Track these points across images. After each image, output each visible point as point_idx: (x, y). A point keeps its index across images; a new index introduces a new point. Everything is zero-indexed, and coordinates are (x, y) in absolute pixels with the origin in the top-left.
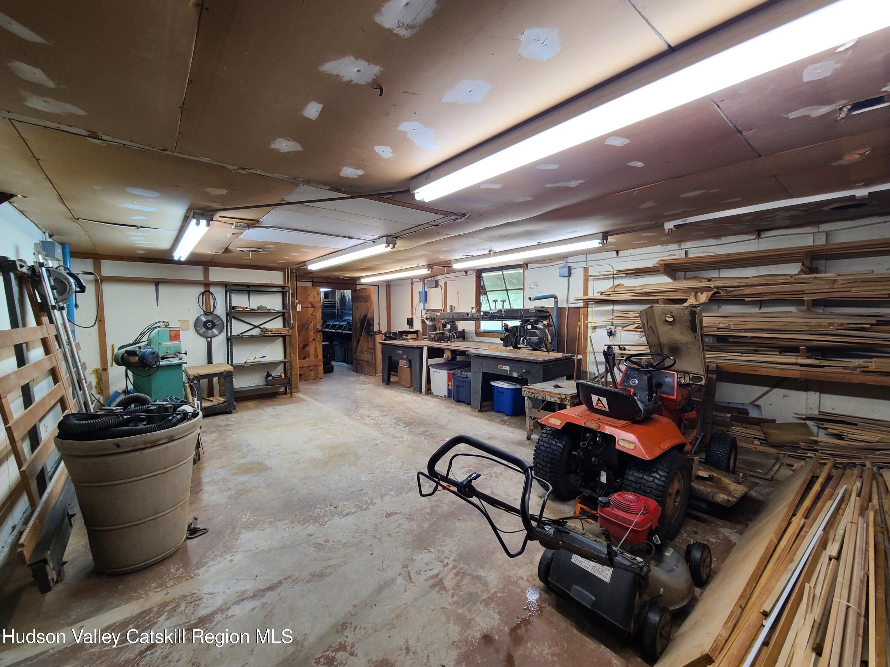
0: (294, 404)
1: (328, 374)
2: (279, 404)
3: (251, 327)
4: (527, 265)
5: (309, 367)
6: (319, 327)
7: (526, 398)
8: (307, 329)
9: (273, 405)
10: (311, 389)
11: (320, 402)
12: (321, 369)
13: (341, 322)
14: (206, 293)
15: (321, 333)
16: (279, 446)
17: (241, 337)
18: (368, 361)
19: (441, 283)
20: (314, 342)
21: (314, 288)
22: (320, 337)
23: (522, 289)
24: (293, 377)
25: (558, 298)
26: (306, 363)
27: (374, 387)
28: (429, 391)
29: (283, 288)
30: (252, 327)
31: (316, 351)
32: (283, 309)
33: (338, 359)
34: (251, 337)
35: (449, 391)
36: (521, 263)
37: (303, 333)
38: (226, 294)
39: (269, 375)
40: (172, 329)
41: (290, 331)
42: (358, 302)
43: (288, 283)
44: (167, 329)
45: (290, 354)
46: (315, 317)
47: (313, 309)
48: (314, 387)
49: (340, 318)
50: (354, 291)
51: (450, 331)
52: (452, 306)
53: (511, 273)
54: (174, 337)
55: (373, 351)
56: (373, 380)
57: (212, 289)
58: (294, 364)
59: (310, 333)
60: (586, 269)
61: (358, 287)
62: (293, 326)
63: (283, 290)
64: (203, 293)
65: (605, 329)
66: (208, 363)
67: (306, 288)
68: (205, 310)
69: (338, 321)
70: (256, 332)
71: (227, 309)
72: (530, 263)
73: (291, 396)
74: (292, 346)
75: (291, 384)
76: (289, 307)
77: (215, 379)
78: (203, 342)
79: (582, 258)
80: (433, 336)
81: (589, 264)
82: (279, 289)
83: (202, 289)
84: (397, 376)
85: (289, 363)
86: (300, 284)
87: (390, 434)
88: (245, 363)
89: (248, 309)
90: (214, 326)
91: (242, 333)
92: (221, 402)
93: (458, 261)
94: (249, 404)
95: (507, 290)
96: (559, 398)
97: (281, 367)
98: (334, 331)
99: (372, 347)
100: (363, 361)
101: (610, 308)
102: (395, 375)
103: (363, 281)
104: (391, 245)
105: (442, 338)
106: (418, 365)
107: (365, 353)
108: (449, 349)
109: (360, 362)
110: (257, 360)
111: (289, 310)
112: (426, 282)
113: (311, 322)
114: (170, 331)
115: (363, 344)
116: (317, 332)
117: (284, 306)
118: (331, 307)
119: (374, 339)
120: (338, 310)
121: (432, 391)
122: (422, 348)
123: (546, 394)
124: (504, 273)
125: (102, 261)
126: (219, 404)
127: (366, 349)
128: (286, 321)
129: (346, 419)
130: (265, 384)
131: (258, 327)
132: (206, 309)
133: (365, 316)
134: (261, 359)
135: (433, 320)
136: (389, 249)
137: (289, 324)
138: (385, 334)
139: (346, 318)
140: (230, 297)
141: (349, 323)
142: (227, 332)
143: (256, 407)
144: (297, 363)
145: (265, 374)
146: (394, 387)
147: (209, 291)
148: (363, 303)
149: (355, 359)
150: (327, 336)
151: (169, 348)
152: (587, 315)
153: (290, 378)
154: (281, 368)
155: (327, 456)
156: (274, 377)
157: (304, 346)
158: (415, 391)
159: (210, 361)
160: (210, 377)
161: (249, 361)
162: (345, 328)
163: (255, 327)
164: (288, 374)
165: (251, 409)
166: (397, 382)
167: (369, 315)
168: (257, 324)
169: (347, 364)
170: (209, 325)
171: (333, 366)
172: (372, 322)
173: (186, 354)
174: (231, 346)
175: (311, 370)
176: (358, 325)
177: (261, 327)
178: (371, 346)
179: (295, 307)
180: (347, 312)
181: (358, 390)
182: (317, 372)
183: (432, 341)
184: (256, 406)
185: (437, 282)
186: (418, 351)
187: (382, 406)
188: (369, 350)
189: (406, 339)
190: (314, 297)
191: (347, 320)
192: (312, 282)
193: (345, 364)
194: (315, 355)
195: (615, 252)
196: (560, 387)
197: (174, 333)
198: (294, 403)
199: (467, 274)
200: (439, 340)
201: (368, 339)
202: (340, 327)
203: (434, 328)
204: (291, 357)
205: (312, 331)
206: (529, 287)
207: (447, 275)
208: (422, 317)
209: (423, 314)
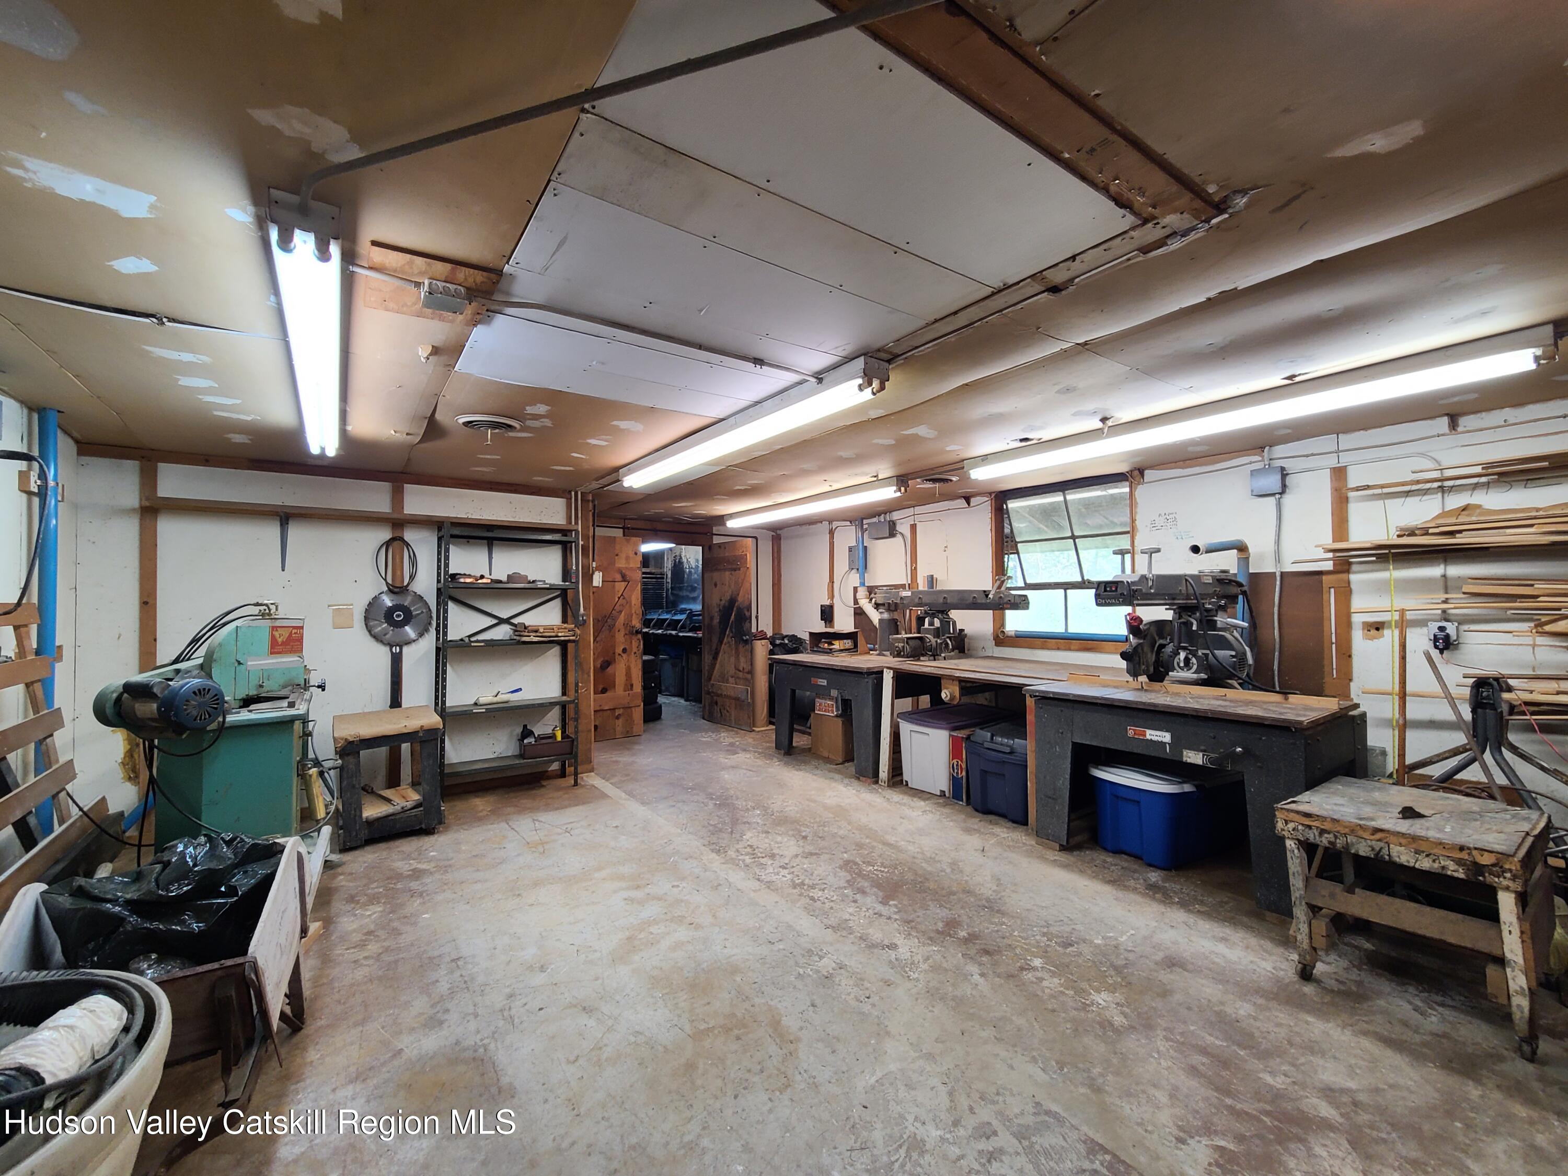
0: (580, 808)
1: (651, 725)
2: (548, 808)
3: (490, 621)
4: (1141, 472)
5: (614, 709)
6: (637, 623)
7: (1290, 844)
8: (611, 628)
9: (532, 810)
10: (617, 762)
11: (643, 803)
12: (638, 714)
13: (675, 614)
14: (396, 543)
15: (640, 636)
16: (542, 969)
17: (468, 646)
18: (737, 699)
19: (903, 528)
20: (624, 656)
21: (628, 541)
22: (637, 644)
23: (1127, 532)
24: (582, 737)
25: (1250, 550)
26: (607, 701)
27: (759, 762)
28: (897, 777)
29: (565, 532)
30: (495, 621)
31: (628, 675)
32: (564, 580)
33: (667, 690)
34: (491, 643)
35: (955, 782)
36: (1123, 468)
37: (602, 636)
38: (439, 546)
39: (527, 733)
40: (278, 623)
41: (578, 632)
42: (717, 570)
43: (576, 523)
44: (267, 623)
45: (577, 685)
46: (629, 602)
47: (624, 584)
48: (624, 758)
49: (672, 606)
50: (708, 549)
51: (937, 633)
52: (932, 576)
53: (1089, 498)
54: (283, 643)
55: (749, 676)
56: (750, 740)
57: (410, 535)
58: (583, 707)
59: (617, 635)
60: (1339, 473)
61: (716, 540)
62: (584, 621)
63: (564, 539)
64: (388, 544)
65: (1425, 630)
66: (392, 706)
67: (612, 540)
68: (390, 581)
69: (668, 612)
70: (502, 633)
71: (439, 581)
72: (1151, 467)
73: (576, 784)
74: (579, 665)
75: (576, 753)
76: (577, 577)
77: (405, 747)
78: (382, 655)
79: (1326, 443)
80: (901, 645)
81: (1345, 459)
82: (557, 537)
83: (385, 534)
84: (809, 734)
85: (572, 706)
86: (600, 532)
87: (851, 931)
88: (476, 704)
89: (484, 581)
90: (408, 618)
91: (470, 636)
92: (409, 805)
93: (985, 459)
94: (480, 803)
95: (1073, 537)
96: (1459, 862)
97: (555, 712)
98: (660, 631)
99: (748, 668)
100: (727, 697)
101: (1435, 571)
102: (804, 733)
103: (731, 524)
104: (876, 384)
105: (919, 650)
106: (869, 712)
107: (731, 680)
108: (952, 678)
109: (719, 700)
110: (501, 698)
111: (577, 582)
112: (865, 527)
113: (621, 612)
114: (274, 628)
115: (727, 661)
116: (631, 633)
117: (566, 573)
118: (653, 584)
119: (752, 651)
120: (667, 590)
121: (906, 777)
122: (879, 674)
123: (1392, 839)
124: (1069, 497)
125: (161, 466)
126: (404, 810)
127: (732, 671)
128: (568, 611)
129: (715, 861)
130: (517, 752)
131: (507, 621)
132: (393, 580)
133: (733, 601)
134: (510, 695)
135: (891, 607)
136: (867, 394)
137: (576, 615)
138: (772, 641)
139: (683, 606)
140: (447, 550)
141: (691, 614)
142: (438, 632)
143: (496, 813)
144: (590, 701)
145: (519, 730)
146: (805, 762)
147: (402, 539)
148: (727, 573)
149: (708, 693)
150: (651, 644)
151: (267, 674)
152: (1345, 593)
153: (573, 741)
154: (554, 716)
155: (687, 1028)
156: (541, 738)
157: (605, 665)
158: (860, 775)
159: (396, 702)
160: (392, 741)
161: (483, 700)
162: (683, 628)
163: (501, 621)
164: (570, 730)
165: (480, 819)
166: (810, 749)
167: (740, 599)
168: (504, 615)
169: (686, 701)
170: (399, 616)
171: (660, 706)
172: (747, 614)
173: (322, 687)
174: (445, 665)
175: (617, 718)
176: (716, 621)
177: (515, 621)
178: (743, 664)
179: (588, 577)
180: (685, 593)
181: (723, 769)
182: (630, 721)
183: (899, 655)
184: (493, 812)
185: (892, 526)
186: (870, 681)
187: (796, 821)
188: (741, 674)
189: (830, 652)
190: (627, 558)
191: (685, 610)
192: (623, 528)
193: (682, 701)
194: (626, 685)
195: (1445, 420)
196: (1420, 816)
197: (286, 633)
198: (584, 803)
199: (969, 504)
200: (916, 655)
201: (737, 649)
202: (674, 624)
203: (893, 626)
204: (577, 691)
205: (622, 633)
206: (1149, 526)
207: (918, 510)
208: (856, 601)
209: (858, 596)
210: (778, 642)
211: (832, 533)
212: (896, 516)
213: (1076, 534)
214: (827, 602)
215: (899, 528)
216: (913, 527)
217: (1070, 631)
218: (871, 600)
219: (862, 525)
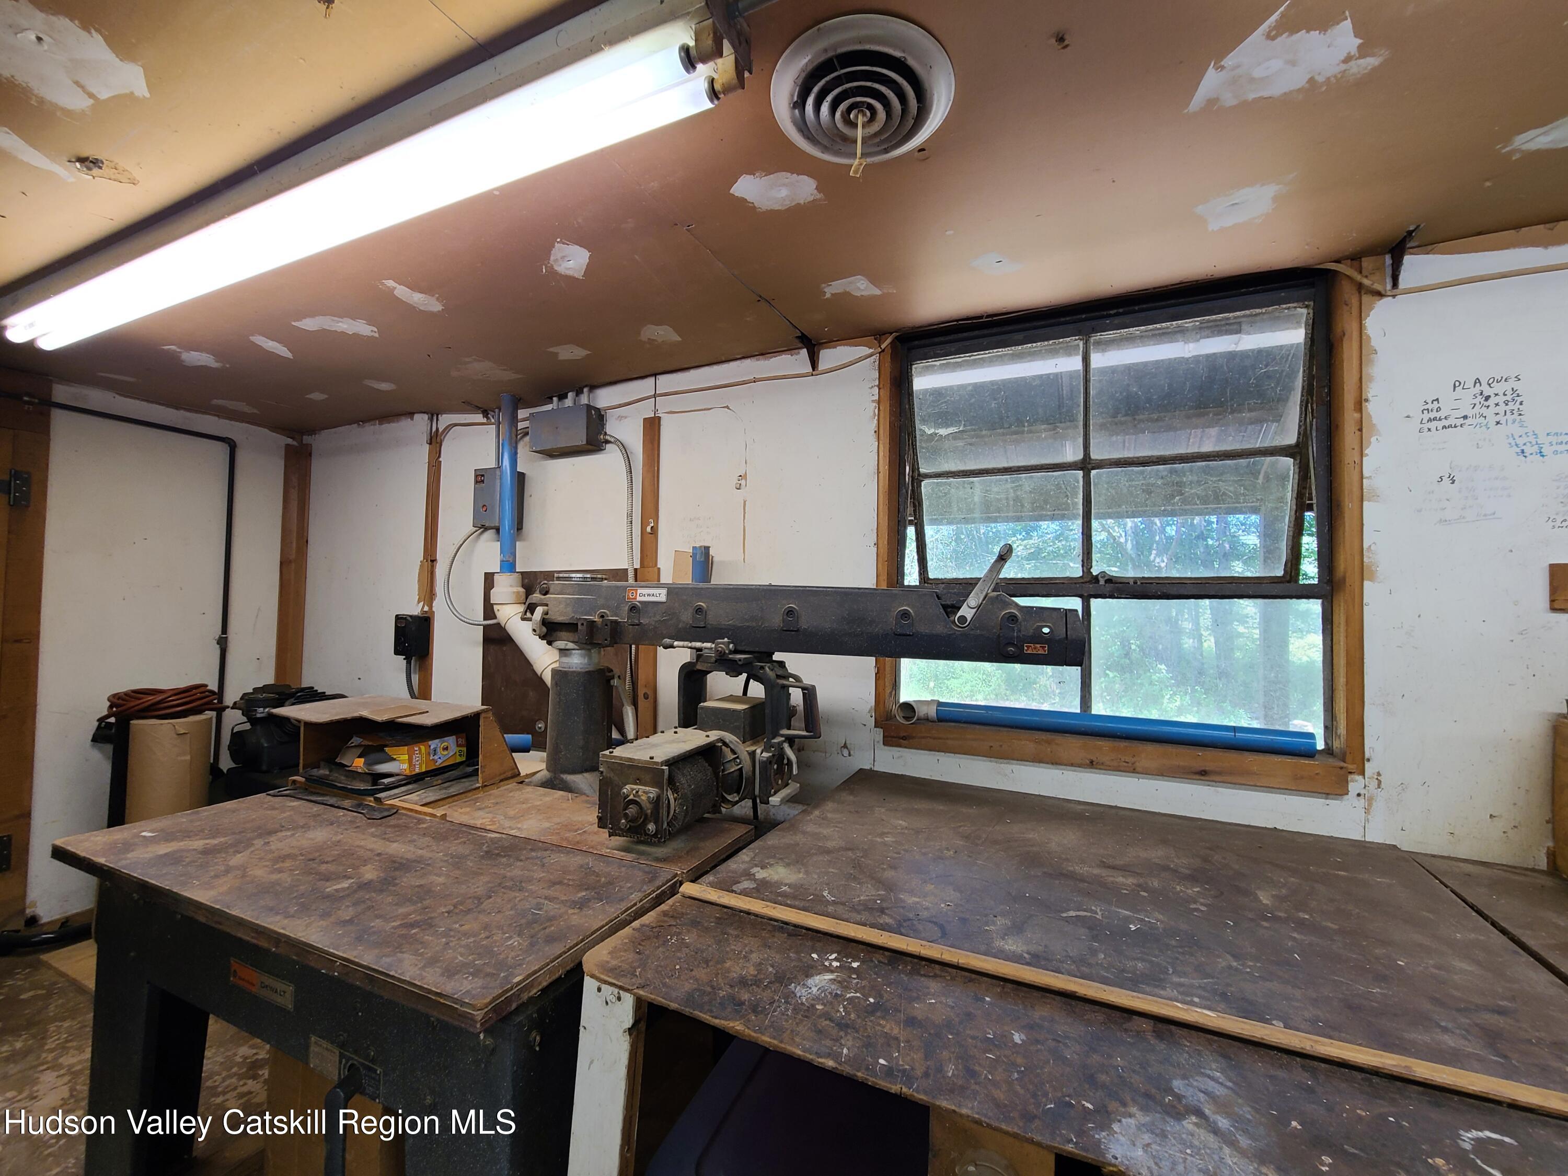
19: (625, 429)
112: (522, 423)
135: (595, 634)
185: (595, 423)
199: (814, 364)
206: (1418, 416)
207: (666, 382)
208: (489, 610)
209: (495, 596)
210: (261, 712)
211: (435, 440)
212: (605, 398)
213: (1096, 454)
214: (414, 609)
215: (613, 428)
216: (652, 427)
217: (1098, 708)
218: (531, 608)
219: (514, 420)
